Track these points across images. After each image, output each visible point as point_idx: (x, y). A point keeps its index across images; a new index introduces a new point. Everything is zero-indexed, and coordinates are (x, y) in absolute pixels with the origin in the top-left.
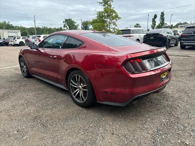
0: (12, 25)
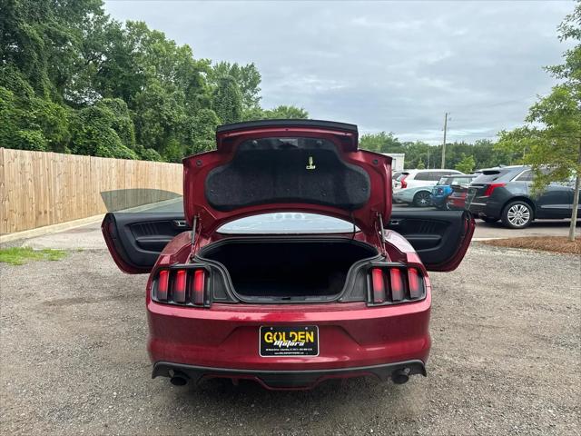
0: (396, 139)
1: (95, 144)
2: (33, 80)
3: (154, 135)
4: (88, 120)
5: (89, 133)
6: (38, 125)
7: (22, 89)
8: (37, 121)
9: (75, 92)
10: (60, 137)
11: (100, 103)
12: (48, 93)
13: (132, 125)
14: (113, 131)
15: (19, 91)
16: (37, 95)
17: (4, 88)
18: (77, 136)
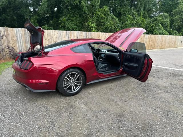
1: (154, 30)
2: (138, 11)
3: (177, 25)
4: (153, 22)
5: (152, 26)
6: (136, 25)
9: (154, 13)
11: (158, 16)
12: (142, 15)
13: (169, 22)
14: (160, 25)
15: (133, 15)
16: (138, 16)
17: (129, 15)
18: (148, 28)
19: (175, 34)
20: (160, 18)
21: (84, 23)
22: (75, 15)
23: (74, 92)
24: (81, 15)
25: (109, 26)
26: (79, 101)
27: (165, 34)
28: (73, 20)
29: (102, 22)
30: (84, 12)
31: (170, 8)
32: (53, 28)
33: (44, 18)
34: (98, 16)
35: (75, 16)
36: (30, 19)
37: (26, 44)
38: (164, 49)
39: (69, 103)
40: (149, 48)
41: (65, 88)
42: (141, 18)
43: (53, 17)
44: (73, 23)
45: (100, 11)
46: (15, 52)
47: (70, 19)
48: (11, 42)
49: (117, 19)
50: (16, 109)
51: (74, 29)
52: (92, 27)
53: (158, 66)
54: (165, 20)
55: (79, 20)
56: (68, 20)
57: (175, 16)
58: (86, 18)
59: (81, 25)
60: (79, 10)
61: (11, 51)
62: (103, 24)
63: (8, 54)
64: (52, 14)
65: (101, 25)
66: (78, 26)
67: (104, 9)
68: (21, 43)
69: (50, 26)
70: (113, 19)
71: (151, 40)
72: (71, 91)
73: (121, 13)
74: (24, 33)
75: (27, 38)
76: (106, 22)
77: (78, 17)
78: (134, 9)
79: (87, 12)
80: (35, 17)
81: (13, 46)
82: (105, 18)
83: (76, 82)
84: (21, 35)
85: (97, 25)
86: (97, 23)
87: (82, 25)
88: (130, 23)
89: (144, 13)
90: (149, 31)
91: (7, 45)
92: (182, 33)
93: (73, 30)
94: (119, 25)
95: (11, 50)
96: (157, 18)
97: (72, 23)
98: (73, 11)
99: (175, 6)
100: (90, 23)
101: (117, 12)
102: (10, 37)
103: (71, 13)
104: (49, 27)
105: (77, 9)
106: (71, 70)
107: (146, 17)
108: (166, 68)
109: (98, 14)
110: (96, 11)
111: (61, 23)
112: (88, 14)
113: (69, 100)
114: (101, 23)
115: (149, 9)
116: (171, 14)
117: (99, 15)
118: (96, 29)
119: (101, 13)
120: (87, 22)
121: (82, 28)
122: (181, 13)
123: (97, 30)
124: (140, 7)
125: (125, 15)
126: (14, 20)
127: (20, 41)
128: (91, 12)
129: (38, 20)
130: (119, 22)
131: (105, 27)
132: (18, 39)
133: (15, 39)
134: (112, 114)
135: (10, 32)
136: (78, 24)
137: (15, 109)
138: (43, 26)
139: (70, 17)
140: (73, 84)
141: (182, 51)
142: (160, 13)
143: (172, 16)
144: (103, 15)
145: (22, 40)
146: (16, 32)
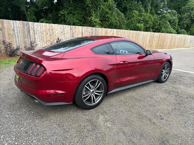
1: (161, 28)
2: (145, 7)
3: (185, 24)
4: (161, 19)
5: (160, 24)
7: (141, 10)
8: (143, 21)
9: (162, 10)
10: (148, 25)
11: (166, 13)
12: (149, 11)
13: (177, 20)
14: (168, 23)
15: (140, 11)
16: (145, 12)
17: (136, 11)
18: (155, 25)
19: (183, 33)
20: (168, 15)
21: (87, 17)
22: (77, 8)
23: (94, 104)
24: (84, 9)
25: (114, 21)
26: (102, 117)
27: (173, 33)
28: (75, 14)
29: (107, 18)
30: (87, 5)
31: (179, 5)
32: (52, 22)
33: (42, 11)
34: (102, 10)
35: (78, 10)
36: (27, 11)
37: (25, 39)
38: (173, 49)
39: (90, 121)
40: (158, 47)
41: (84, 100)
42: (148, 14)
43: (52, 10)
44: (75, 17)
45: (104, 5)
46: (12, 48)
47: (71, 13)
48: (7, 37)
49: (122, 14)
50: (22, 129)
51: (76, 24)
52: (95, 22)
53: (176, 69)
54: (174, 18)
55: (81, 14)
56: (69, 14)
57: (184, 13)
58: (90, 12)
59: (83, 20)
60: (82, 3)
61: (7, 48)
62: (107, 19)
63: (4, 51)
64: (51, 6)
65: (106, 20)
66: (80, 21)
67: (108, 3)
68: (18, 38)
69: (49, 20)
70: (119, 15)
71: (160, 39)
72: (91, 103)
73: (127, 8)
74: (22, 26)
75: (26, 33)
76: (111, 18)
77: (81, 10)
78: (141, 4)
79: (90, 6)
80: (33, 8)
81: (10, 41)
82: (110, 13)
83: (96, 91)
84: (19, 29)
85: (101, 21)
86: (101, 18)
87: (85, 19)
88: (136, 20)
89: (151, 10)
90: (156, 29)
91: (2, 40)
92: (190, 33)
93: (74, 24)
94: (125, 21)
95: (8, 46)
96: (165, 15)
97: (73, 17)
98: (75, 4)
99: (184, 2)
100: (93, 18)
101: (123, 7)
102: (6, 30)
103: (72, 5)
104: (47, 21)
105: (79, 2)
106: (92, 77)
107: (153, 13)
108: (186, 71)
109: (102, 8)
110: (100, 5)
111: (61, 17)
112: (91, 8)
113: (90, 116)
114: (105, 19)
115: (156, 4)
116: (179, 11)
117: (104, 10)
118: (100, 24)
119: (106, 7)
120: (90, 17)
121: (84, 23)
122: (191, 11)
123: (101, 26)
124: (147, 3)
125: (131, 10)
126: (9, 11)
127: (18, 36)
128: (95, 6)
129: (35, 12)
130: (125, 18)
131: (109, 22)
132: (15, 34)
133: (12, 33)
134: (153, 139)
135: (5, 25)
136: (81, 19)
137: (20, 129)
138: (41, 19)
139: (71, 10)
140: (93, 94)
141: (193, 52)
142: (168, 10)
143: (180, 14)
144: (107, 10)
145: (20, 35)
146: (13, 25)
